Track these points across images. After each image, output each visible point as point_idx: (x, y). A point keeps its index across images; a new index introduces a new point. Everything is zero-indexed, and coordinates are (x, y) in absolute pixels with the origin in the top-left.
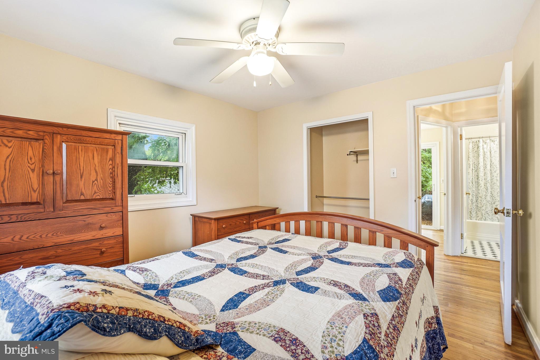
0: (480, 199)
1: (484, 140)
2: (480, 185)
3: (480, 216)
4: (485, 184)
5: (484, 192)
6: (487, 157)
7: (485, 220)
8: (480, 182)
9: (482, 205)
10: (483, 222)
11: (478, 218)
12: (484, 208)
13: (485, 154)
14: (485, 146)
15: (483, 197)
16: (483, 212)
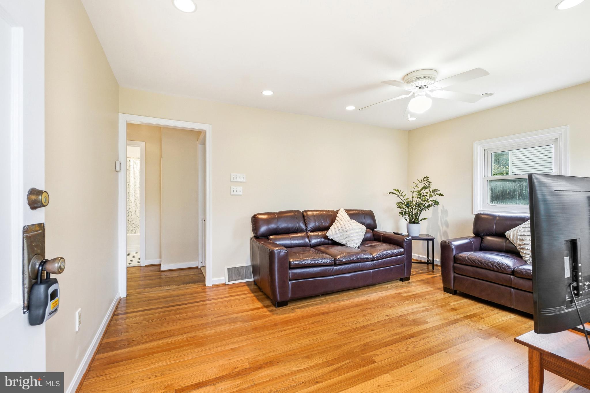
0: (130, 213)
1: (134, 160)
2: (131, 201)
3: (131, 229)
4: (135, 201)
5: (134, 207)
6: (136, 176)
7: (135, 233)
8: (131, 198)
9: (133, 219)
10: (134, 234)
11: (130, 232)
12: (134, 222)
13: (135, 173)
14: (135, 166)
15: (134, 212)
16: (134, 226)
